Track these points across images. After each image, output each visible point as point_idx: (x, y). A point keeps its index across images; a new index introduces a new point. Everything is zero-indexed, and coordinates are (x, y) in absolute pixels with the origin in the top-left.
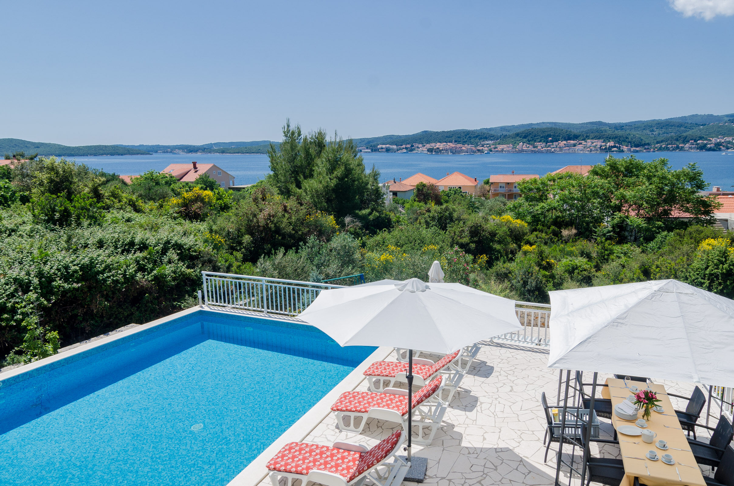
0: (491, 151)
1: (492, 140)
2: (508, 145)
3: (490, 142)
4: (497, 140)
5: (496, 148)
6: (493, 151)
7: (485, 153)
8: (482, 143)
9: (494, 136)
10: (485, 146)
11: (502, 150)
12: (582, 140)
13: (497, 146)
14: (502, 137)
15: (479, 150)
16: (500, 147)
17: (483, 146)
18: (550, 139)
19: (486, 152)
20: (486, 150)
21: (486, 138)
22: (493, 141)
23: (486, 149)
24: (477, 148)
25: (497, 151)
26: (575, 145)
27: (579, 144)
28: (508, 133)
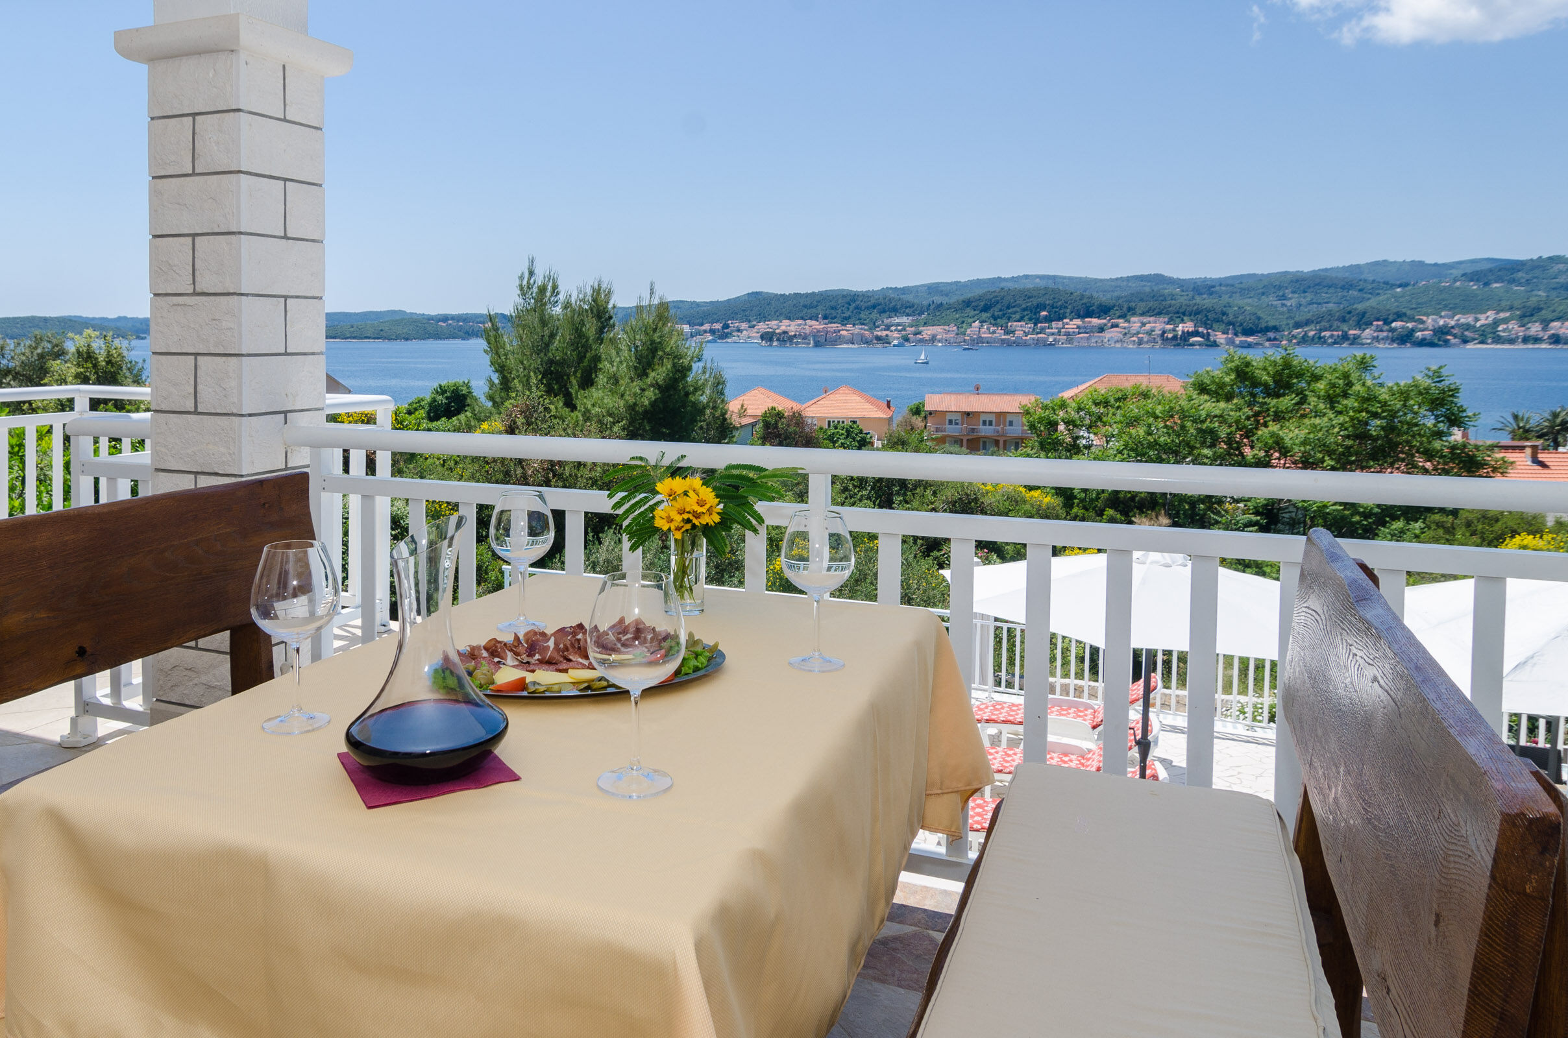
0: (907, 340)
1: (908, 315)
2: (947, 328)
3: (904, 319)
4: (920, 314)
5: (919, 333)
6: (911, 340)
7: (894, 346)
8: (887, 321)
9: (913, 306)
10: (893, 328)
11: (933, 339)
12: (1120, 317)
13: (921, 328)
14: (932, 307)
15: (879, 339)
16: (928, 332)
17: (888, 328)
18: (1044, 313)
19: (896, 342)
20: (895, 338)
21: (895, 311)
22: (910, 318)
23: (896, 335)
24: (876, 333)
25: (921, 341)
26: (1101, 329)
27: (1112, 326)
28: (945, 300)
